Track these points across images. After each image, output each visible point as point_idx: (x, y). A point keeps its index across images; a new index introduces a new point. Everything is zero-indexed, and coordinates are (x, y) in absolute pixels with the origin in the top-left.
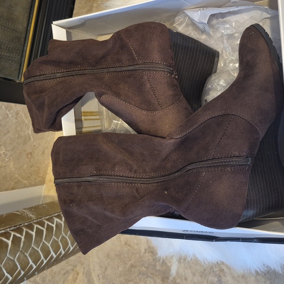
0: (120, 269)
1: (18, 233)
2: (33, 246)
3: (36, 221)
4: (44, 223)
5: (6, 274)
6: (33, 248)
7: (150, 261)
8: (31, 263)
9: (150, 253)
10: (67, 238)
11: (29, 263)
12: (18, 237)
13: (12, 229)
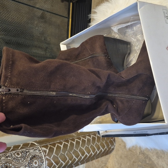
0: (128, 164)
1: (66, 142)
2: (74, 148)
3: (76, 137)
4: (81, 138)
5: (61, 161)
6: (74, 150)
7: (143, 159)
8: (74, 157)
9: (142, 154)
10: (94, 146)
11: (73, 157)
12: (67, 144)
13: (63, 140)
